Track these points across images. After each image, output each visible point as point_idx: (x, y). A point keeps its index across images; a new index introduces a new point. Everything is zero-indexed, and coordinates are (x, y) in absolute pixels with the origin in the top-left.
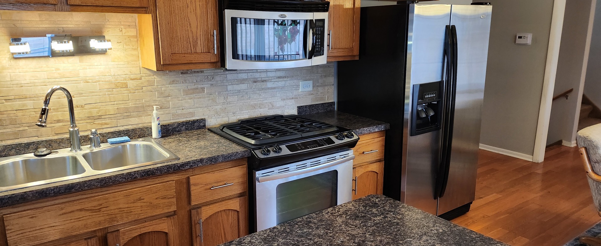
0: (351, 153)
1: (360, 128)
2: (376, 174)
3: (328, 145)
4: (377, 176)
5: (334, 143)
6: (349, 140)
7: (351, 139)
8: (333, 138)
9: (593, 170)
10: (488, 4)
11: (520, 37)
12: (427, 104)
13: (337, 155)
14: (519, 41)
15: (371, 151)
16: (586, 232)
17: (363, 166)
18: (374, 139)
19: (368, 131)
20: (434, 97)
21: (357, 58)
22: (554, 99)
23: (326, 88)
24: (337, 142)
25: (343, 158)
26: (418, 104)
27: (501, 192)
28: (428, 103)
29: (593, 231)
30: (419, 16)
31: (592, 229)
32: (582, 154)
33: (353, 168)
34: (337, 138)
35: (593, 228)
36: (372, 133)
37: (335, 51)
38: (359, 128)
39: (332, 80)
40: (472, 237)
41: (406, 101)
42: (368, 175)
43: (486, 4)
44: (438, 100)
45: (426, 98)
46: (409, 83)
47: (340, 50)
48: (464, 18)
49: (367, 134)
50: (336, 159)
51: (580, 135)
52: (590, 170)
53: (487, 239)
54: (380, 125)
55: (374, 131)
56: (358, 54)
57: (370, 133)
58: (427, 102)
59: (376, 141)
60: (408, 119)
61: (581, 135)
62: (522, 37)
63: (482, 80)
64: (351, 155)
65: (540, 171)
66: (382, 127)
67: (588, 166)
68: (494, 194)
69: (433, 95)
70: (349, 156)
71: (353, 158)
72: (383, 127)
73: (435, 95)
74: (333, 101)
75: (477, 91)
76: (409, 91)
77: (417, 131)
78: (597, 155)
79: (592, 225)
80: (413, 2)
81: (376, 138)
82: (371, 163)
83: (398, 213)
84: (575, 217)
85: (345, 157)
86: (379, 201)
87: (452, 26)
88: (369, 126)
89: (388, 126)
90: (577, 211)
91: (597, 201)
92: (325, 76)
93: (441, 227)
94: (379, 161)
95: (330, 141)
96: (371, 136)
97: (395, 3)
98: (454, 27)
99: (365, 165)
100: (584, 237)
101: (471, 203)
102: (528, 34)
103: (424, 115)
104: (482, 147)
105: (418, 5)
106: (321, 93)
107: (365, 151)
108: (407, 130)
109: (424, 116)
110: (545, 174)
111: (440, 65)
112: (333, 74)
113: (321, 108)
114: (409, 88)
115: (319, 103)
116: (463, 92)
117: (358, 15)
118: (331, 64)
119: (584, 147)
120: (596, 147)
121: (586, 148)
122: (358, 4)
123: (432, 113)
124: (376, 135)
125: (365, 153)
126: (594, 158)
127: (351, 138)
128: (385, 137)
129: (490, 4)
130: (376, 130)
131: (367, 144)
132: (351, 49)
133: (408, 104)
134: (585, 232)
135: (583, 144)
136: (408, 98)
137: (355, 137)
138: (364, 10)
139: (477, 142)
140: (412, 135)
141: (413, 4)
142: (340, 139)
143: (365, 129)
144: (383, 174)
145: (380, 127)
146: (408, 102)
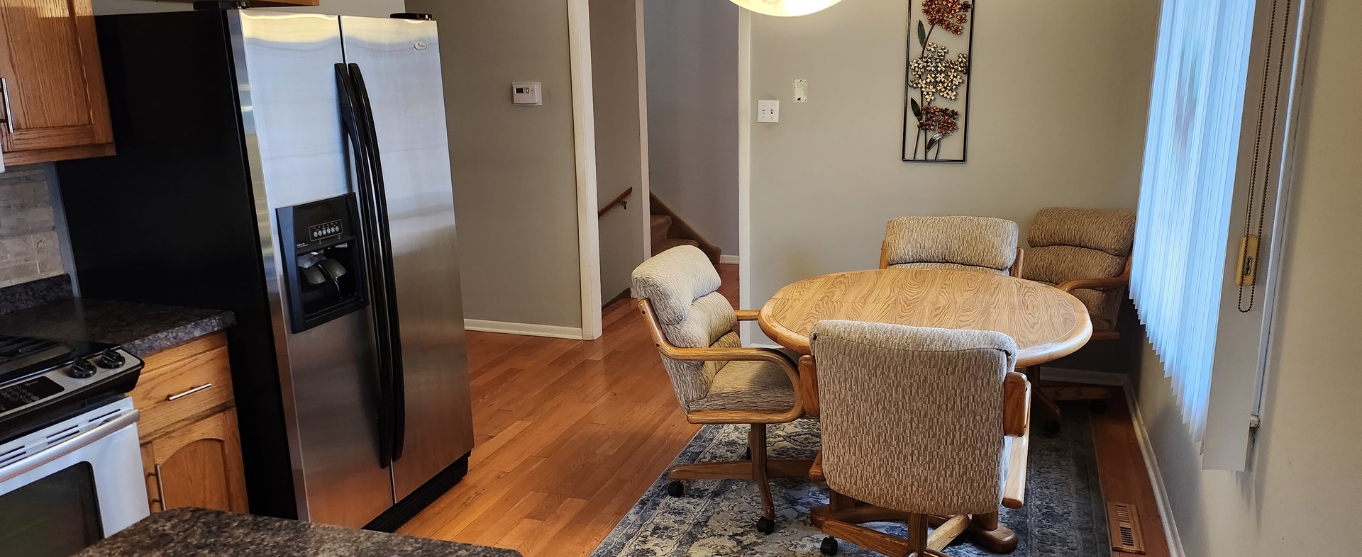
0: (126, 406)
1: (147, 336)
2: (218, 446)
3: (40, 398)
4: (223, 450)
5: (62, 389)
6: (112, 372)
7: (119, 370)
8: (54, 376)
9: (667, 340)
10: (427, 17)
11: (520, 91)
12: (322, 252)
13: (81, 420)
14: (519, 98)
15: (192, 388)
16: (680, 457)
17: (173, 431)
18: (195, 357)
19: (172, 340)
20: (338, 232)
21: (111, 152)
22: (601, 214)
23: (32, 239)
24: (71, 385)
25: (101, 425)
26: (298, 255)
27: (529, 415)
28: (325, 249)
29: (690, 452)
30: (256, 42)
31: (687, 448)
32: (644, 312)
33: (142, 445)
34: (71, 374)
35: (690, 446)
36: (187, 342)
37: (31, 135)
38: (142, 336)
39: (48, 214)
40: (407, 551)
41: (265, 252)
42: (195, 450)
43: (422, 17)
44: (349, 238)
45: (316, 238)
46: (265, 206)
47: (46, 133)
48: (376, 49)
49: (169, 348)
50: (78, 432)
51: (636, 277)
52: (661, 341)
53: (438, 546)
54: (205, 318)
55: (192, 336)
56: (111, 140)
57: (179, 343)
58: (321, 247)
59: (203, 362)
60: (279, 294)
61: (639, 277)
62: (524, 90)
63: (445, 186)
64: (125, 413)
65: (598, 356)
66: (214, 324)
67: (658, 334)
68: (517, 423)
69: (333, 230)
70: (120, 415)
71: (135, 419)
72: (214, 322)
73: (337, 229)
74: (62, 273)
75: (437, 210)
76: (268, 226)
77: (307, 319)
78: (669, 310)
79: (687, 441)
80: (235, 6)
81: (200, 353)
82: (197, 421)
83: (225, 545)
84: (660, 433)
85: (107, 421)
86: (173, 527)
87: (349, 64)
88: (172, 325)
89: (230, 318)
90: (663, 420)
91: (682, 395)
92: (22, 207)
93: (335, 550)
94: (222, 409)
95: (50, 387)
96: (185, 351)
97: (189, 7)
98: (354, 68)
99: (180, 429)
100: (674, 467)
101: (469, 454)
102: (532, 83)
103: (319, 279)
104: (471, 324)
105: (248, 15)
106: (17, 255)
107: (171, 393)
108: (282, 320)
109: (319, 282)
110: (608, 359)
111: (338, 158)
112: (47, 198)
113: (24, 296)
114: (266, 218)
115: (14, 282)
116: (407, 216)
117: (89, 37)
118: (34, 172)
119: (645, 298)
120: (664, 296)
121: (649, 300)
122: (84, 7)
123: (339, 273)
124: (199, 346)
125: (171, 398)
126: (664, 316)
127: (117, 366)
128: (226, 347)
129: (430, 17)
130: (197, 333)
131: (175, 373)
132: (86, 128)
133: (271, 258)
134: (677, 457)
135: (643, 293)
136: (269, 243)
137: (131, 362)
138: (104, 24)
139: (459, 318)
140: (294, 330)
141: (236, 10)
142: (81, 377)
143: (162, 335)
144: (237, 441)
145: (207, 325)
146: (272, 251)
